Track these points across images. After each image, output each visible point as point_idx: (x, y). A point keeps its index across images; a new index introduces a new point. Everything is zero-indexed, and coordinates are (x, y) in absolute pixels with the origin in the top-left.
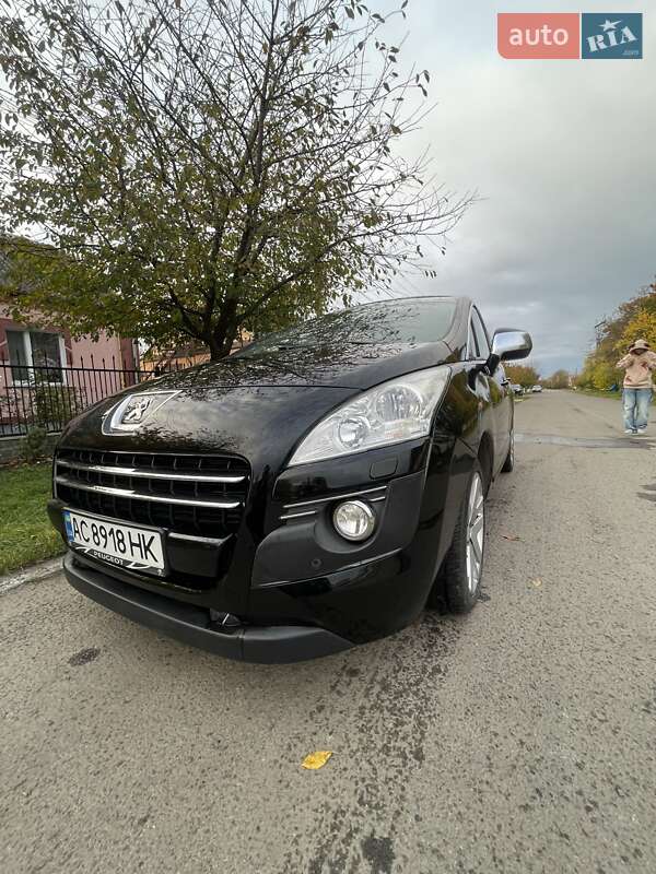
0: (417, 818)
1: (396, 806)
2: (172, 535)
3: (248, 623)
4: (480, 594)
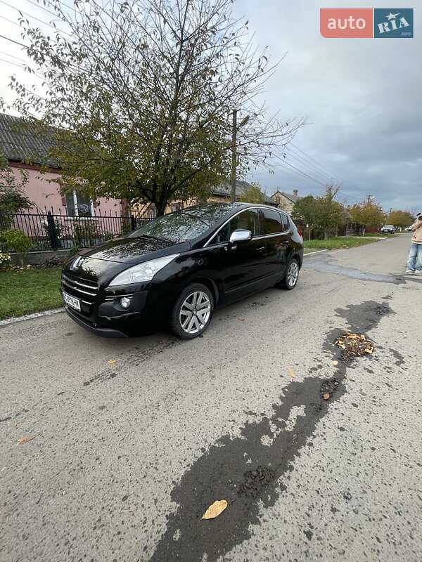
0: (126, 373)
1: (123, 371)
2: (83, 301)
3: (101, 327)
4: (200, 335)
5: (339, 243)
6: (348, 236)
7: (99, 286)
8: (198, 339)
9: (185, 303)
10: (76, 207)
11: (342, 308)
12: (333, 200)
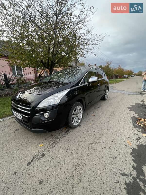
0: (50, 153)
1: (48, 151)
2: (23, 115)
3: (34, 128)
4: (79, 125)
5: (113, 82)
6: (113, 79)
7: (32, 107)
8: (78, 128)
9: (73, 112)
10: (16, 71)
11: (129, 107)
12: (109, 67)
